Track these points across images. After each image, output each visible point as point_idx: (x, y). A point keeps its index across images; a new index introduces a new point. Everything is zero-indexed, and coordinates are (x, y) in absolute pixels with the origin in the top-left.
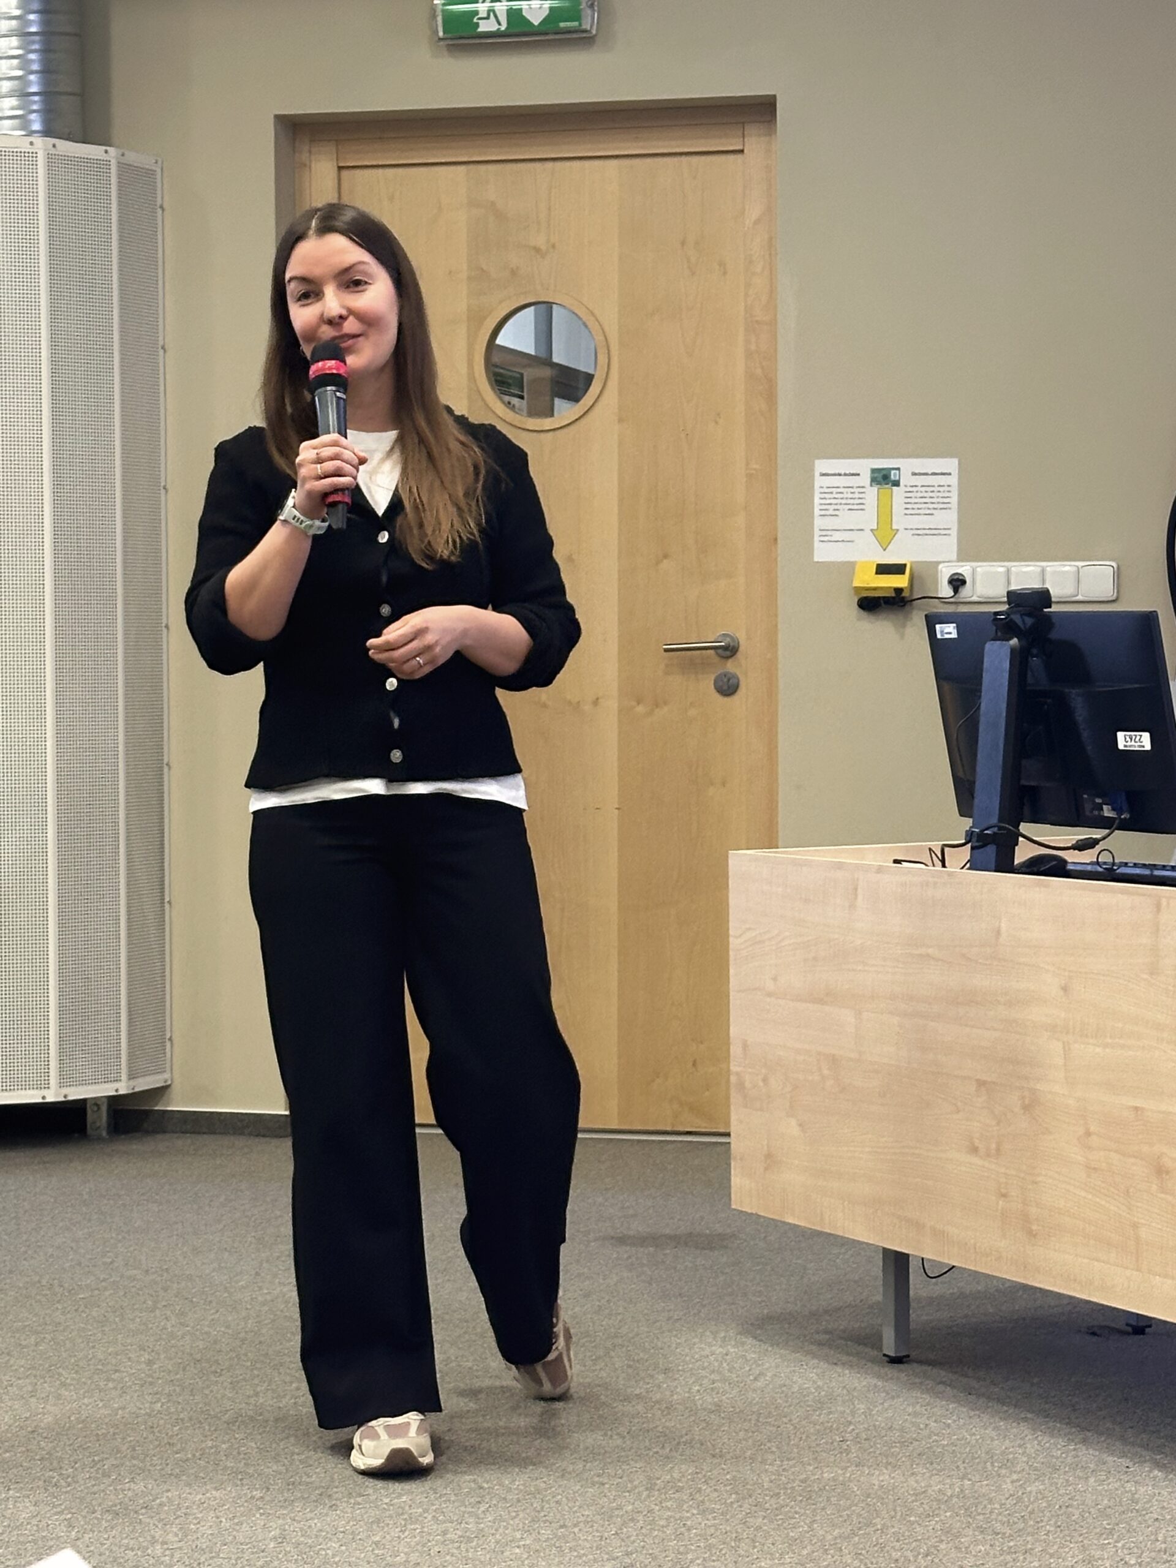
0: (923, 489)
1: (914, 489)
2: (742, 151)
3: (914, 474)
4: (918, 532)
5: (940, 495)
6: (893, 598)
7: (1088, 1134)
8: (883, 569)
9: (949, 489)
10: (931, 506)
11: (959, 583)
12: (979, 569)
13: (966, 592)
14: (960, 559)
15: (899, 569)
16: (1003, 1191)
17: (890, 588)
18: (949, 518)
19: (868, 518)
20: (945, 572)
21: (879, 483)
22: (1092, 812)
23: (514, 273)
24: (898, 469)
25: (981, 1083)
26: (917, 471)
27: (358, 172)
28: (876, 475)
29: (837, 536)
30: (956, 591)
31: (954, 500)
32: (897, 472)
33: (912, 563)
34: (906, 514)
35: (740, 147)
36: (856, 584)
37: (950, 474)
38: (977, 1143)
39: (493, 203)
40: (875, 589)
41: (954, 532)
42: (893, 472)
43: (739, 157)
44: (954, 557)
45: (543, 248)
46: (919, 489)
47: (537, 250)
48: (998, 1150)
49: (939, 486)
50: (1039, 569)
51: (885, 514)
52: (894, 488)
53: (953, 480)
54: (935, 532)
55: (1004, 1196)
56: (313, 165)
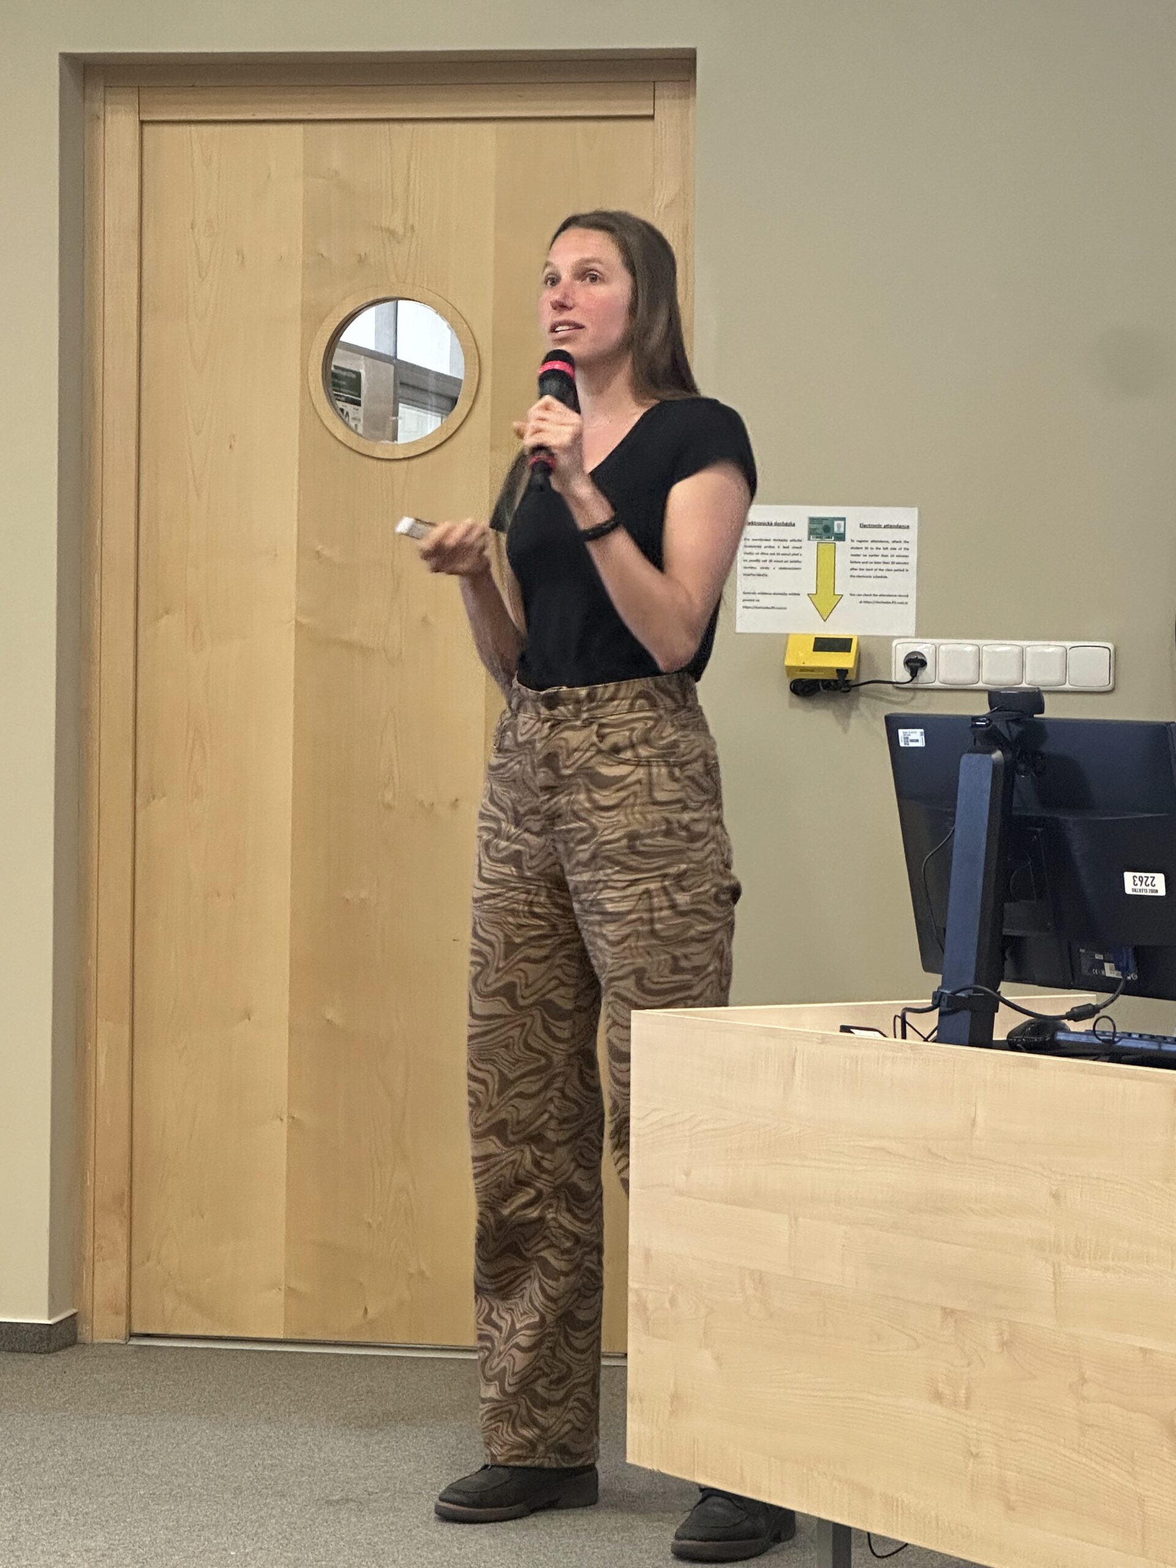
0: (874, 545)
1: (863, 545)
2: (652, 117)
3: (863, 526)
4: (867, 599)
5: (897, 552)
6: (836, 681)
7: (1083, 1380)
8: (823, 645)
9: (906, 545)
10: (883, 566)
11: (919, 664)
12: (942, 648)
13: (926, 676)
14: (918, 635)
15: (841, 645)
16: (974, 1450)
17: (831, 669)
18: (906, 583)
19: (806, 580)
20: (901, 651)
21: (819, 536)
22: (1090, 970)
23: (361, 260)
24: (844, 519)
25: (947, 1312)
26: (866, 523)
27: (167, 129)
28: (815, 526)
29: (765, 601)
30: (914, 674)
31: (913, 558)
32: (842, 523)
33: (859, 637)
34: (851, 576)
35: (651, 112)
36: (789, 662)
37: (908, 527)
38: (941, 1387)
39: (337, 172)
40: (812, 669)
41: (912, 600)
42: (836, 523)
43: (648, 124)
44: (912, 631)
45: (400, 230)
46: (869, 545)
47: (392, 233)
48: (968, 1399)
49: (894, 542)
50: (1017, 650)
51: (826, 574)
52: (837, 543)
53: (912, 535)
54: (888, 599)
55: (976, 1456)
56: (109, 118)
